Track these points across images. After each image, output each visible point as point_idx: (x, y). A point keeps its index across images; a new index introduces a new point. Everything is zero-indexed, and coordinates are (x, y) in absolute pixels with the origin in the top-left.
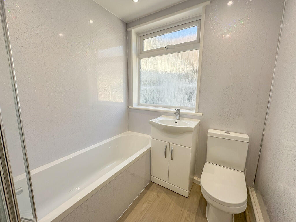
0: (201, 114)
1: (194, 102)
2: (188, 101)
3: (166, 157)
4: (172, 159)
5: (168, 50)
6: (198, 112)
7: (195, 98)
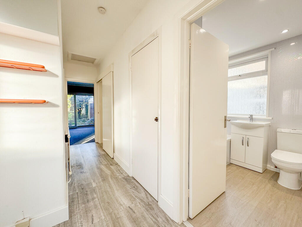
0: (271, 118)
1: (265, 111)
2: (259, 110)
3: (243, 145)
4: (248, 146)
5: (241, 77)
6: (269, 117)
7: (265, 108)
